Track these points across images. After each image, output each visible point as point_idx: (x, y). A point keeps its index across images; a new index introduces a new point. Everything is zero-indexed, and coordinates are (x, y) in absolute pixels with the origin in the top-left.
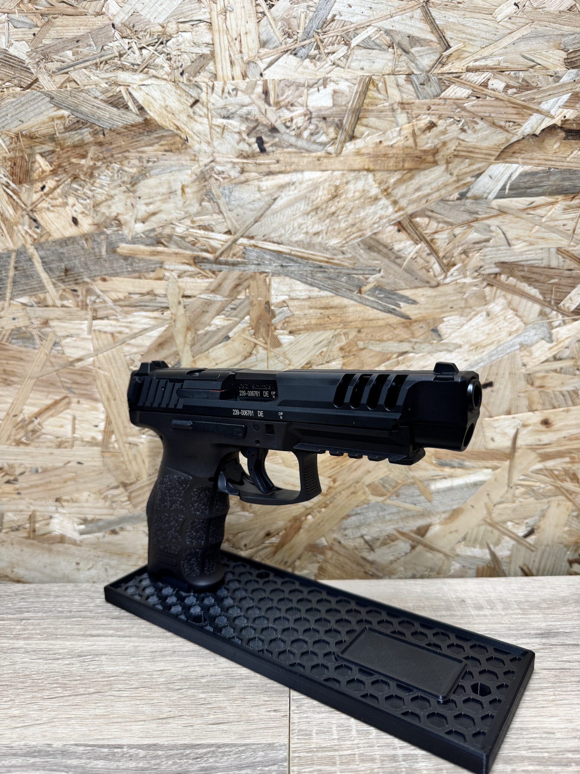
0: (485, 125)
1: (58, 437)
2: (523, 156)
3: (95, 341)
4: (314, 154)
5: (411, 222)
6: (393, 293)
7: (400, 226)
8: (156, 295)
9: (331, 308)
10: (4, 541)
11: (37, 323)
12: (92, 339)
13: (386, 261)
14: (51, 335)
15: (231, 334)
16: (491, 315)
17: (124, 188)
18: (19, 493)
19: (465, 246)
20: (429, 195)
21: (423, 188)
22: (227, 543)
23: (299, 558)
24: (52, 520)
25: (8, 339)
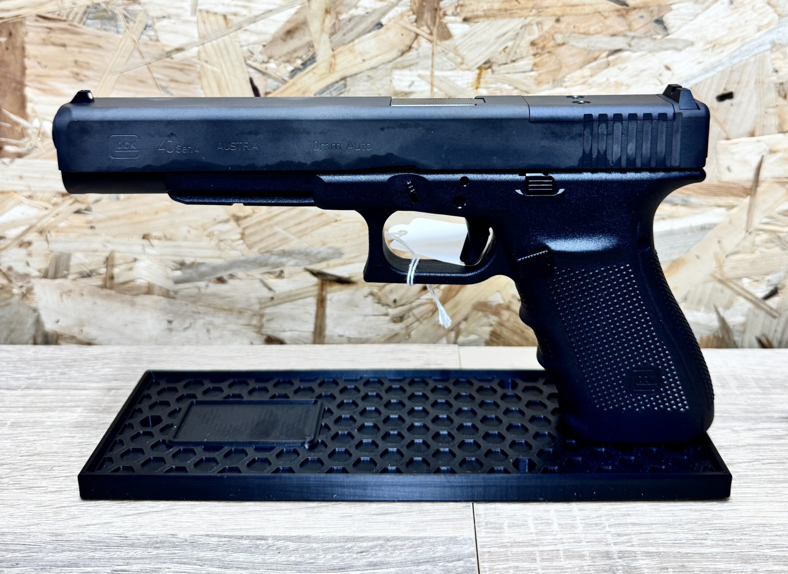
3: (201, 25)
10: (70, 291)
12: (197, 22)
14: (141, 14)
15: (384, 21)
16: (735, 3)
18: (92, 227)
22: (370, 298)
23: (466, 319)
24: (137, 264)
25: (81, 19)
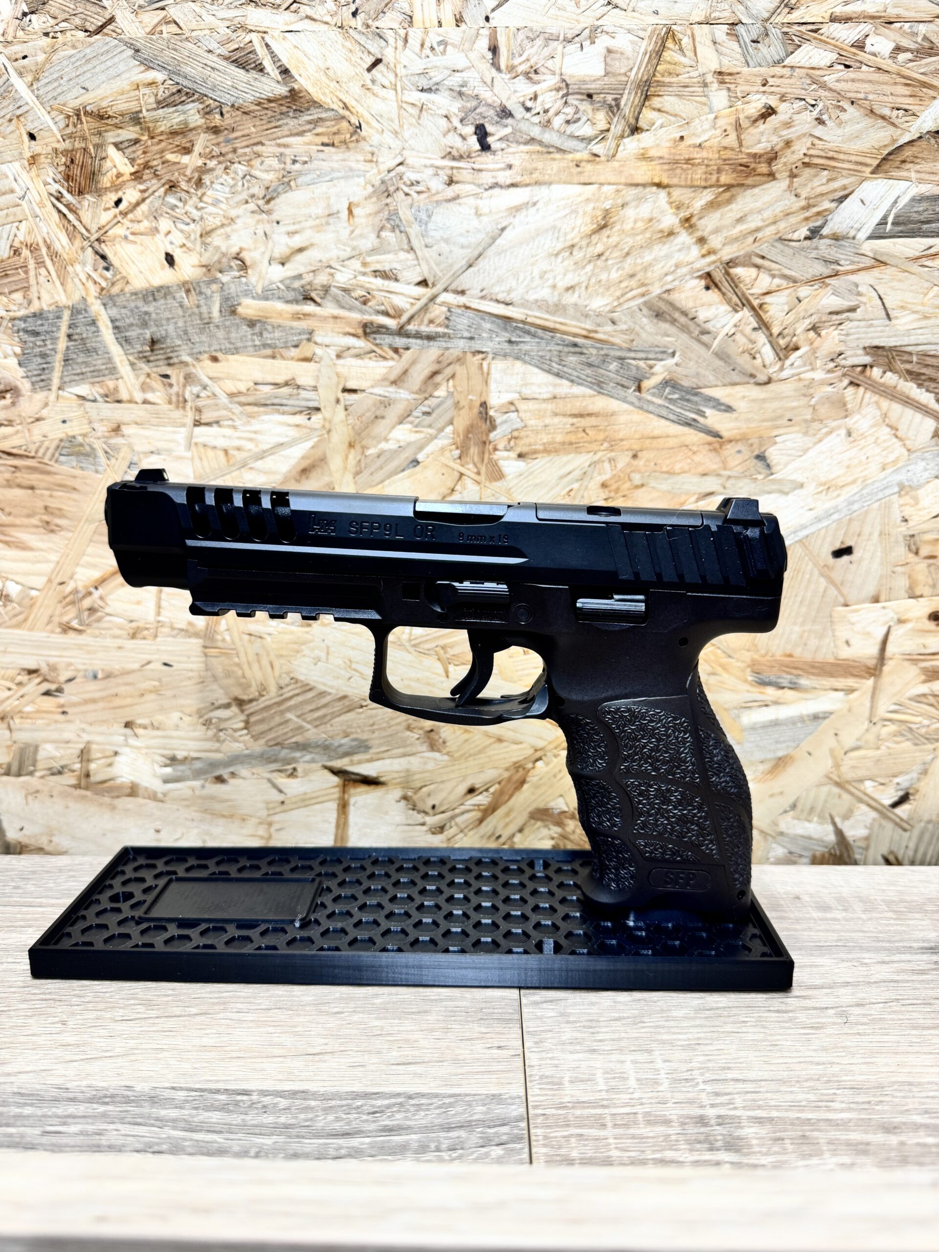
0: (857, 114)
1: (131, 621)
2: (918, 167)
3: (197, 461)
4: (570, 156)
5: (727, 273)
6: (694, 391)
7: (710, 281)
8: (298, 387)
9: (590, 415)
10: (37, 791)
11: (102, 429)
12: (192, 459)
13: (684, 337)
14: (125, 449)
15: (420, 457)
16: (854, 435)
17: (252, 206)
18: (64, 713)
19: (814, 319)
20: (758, 230)
21: (750, 218)
22: (403, 803)
23: (521, 830)
24: (118, 758)
25: (53, 455)
